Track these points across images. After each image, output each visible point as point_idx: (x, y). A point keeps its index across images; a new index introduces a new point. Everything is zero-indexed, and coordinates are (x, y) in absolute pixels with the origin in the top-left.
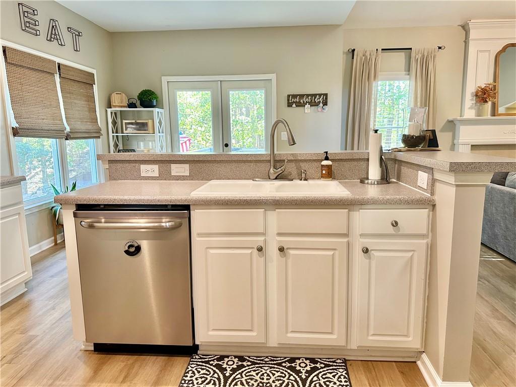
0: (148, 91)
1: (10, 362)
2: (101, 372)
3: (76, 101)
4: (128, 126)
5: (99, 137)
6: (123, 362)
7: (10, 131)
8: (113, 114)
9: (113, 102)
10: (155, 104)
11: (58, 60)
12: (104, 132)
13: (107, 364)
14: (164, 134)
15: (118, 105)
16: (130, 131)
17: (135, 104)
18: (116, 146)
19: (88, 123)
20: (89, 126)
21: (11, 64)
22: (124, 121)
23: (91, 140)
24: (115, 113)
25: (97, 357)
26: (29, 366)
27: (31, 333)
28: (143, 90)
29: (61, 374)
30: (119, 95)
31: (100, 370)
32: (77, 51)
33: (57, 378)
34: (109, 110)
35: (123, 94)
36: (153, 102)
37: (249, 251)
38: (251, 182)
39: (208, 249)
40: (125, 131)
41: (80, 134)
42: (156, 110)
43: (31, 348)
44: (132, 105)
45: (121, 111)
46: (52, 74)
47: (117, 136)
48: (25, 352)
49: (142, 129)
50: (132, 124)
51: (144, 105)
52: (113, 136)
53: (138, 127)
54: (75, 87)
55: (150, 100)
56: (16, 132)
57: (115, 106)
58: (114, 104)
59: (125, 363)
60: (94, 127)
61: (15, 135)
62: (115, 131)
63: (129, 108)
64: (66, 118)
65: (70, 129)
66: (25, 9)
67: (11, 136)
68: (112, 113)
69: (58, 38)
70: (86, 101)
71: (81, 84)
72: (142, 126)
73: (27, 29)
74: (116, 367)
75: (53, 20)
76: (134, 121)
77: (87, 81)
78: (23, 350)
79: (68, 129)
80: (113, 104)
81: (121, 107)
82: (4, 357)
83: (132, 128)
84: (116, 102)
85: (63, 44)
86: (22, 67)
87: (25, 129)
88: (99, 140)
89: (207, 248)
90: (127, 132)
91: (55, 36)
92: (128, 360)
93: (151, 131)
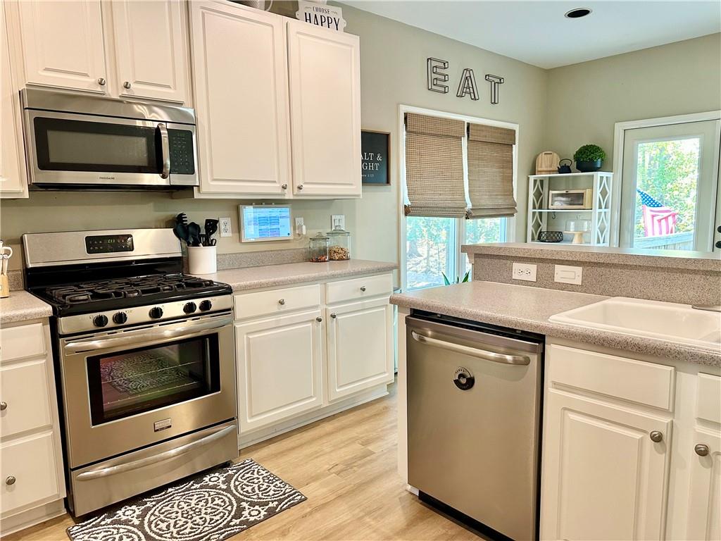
0: (591, 146)
1: (338, 473)
2: (414, 528)
3: (486, 169)
4: (556, 199)
5: (512, 215)
6: (444, 528)
7: (402, 209)
8: (538, 183)
9: (540, 165)
10: (599, 166)
11: (467, 119)
12: (520, 207)
13: (424, 522)
14: (608, 210)
15: (545, 169)
16: (558, 205)
17: (569, 167)
18: (537, 225)
19: (499, 197)
20: (500, 202)
21: (412, 132)
22: (551, 192)
23: (503, 218)
24: (542, 182)
25: (418, 506)
26: (352, 486)
27: (371, 448)
28: (584, 147)
29: (374, 511)
30: (549, 156)
31: (414, 526)
32: (495, 103)
33: (368, 514)
34: (532, 178)
35: (555, 154)
36: (596, 163)
37: (638, 436)
38: (687, 309)
39: (566, 411)
40: (550, 207)
41: (485, 211)
42: (598, 175)
43: (363, 465)
44: (564, 169)
45: (550, 178)
46: (459, 138)
47: (540, 213)
48: (355, 468)
49: (576, 203)
50: (562, 195)
51: (582, 168)
52: (534, 213)
53: (570, 199)
54: (486, 152)
55: (591, 160)
56: (408, 211)
57: (541, 171)
58: (540, 169)
59: (444, 531)
60: (507, 201)
61: (406, 214)
62: (537, 206)
63: (560, 173)
64: (470, 191)
65: (473, 205)
66: (434, 64)
67: (402, 215)
68: (535, 181)
69: (471, 91)
70: (500, 168)
71: (495, 146)
72: (577, 199)
73: (434, 87)
74: (433, 531)
75: (467, 70)
76: (564, 192)
77: (505, 140)
78: (355, 464)
79: (470, 206)
80: (538, 169)
81: (550, 172)
82: (337, 465)
83: (561, 201)
84: (543, 166)
85: (477, 98)
86: (424, 134)
87: (418, 207)
88: (513, 219)
89: (565, 409)
90: (554, 207)
91: (468, 90)
92: (449, 529)
93: (587, 205)
